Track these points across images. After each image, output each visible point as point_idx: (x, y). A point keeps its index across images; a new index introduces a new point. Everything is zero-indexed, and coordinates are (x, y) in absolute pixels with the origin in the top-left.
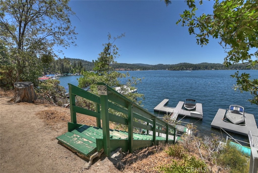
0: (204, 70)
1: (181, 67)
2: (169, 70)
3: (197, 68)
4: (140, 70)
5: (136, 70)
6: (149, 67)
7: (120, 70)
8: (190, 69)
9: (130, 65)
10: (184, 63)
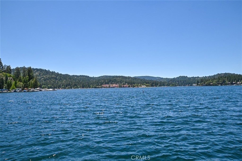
1: (220, 80)
2: (199, 85)
4: (147, 86)
5: (138, 87)
6: (163, 81)
7: (111, 88)
9: (129, 78)
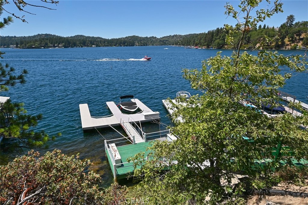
0: (82, 47)
3: (71, 45)
8: (60, 45)
10: (46, 35)
